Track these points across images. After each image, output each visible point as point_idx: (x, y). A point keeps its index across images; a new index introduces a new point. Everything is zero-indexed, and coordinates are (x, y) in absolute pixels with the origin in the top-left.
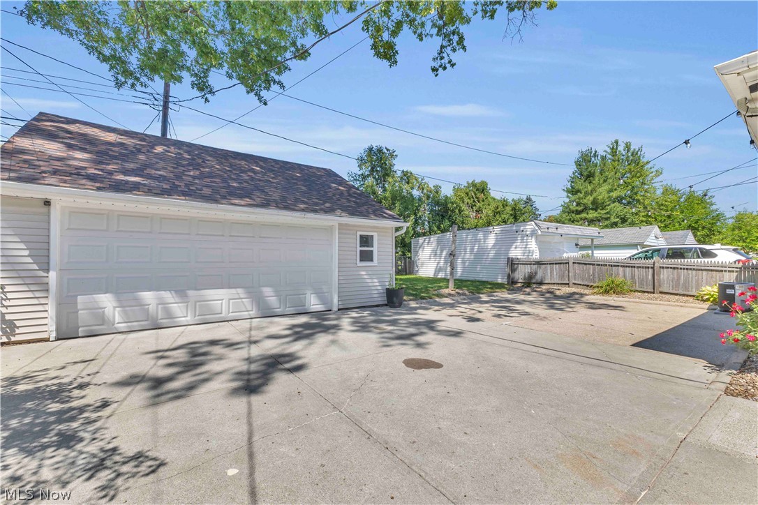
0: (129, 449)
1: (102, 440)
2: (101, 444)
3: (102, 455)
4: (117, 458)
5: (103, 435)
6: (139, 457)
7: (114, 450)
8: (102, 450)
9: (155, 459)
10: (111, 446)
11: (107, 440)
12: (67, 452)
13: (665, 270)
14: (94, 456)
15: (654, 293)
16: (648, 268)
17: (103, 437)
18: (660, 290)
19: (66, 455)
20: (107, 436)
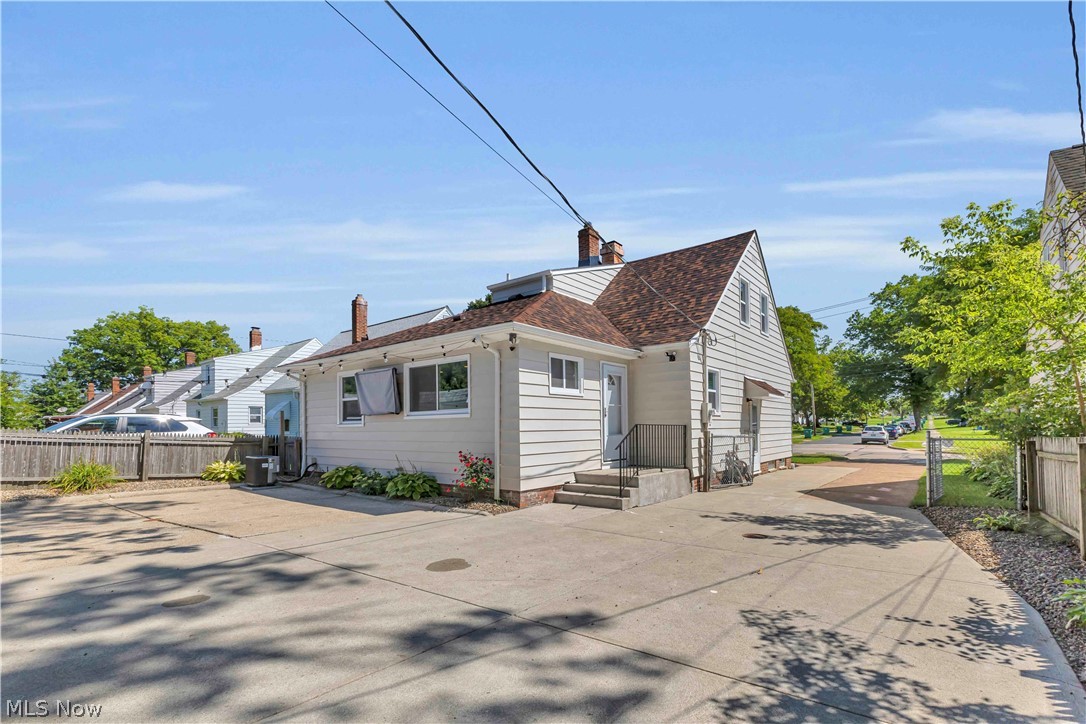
0: (754, 634)
1: (768, 652)
2: (771, 649)
3: (776, 639)
4: (766, 631)
5: (764, 657)
6: (752, 623)
7: (764, 638)
8: (773, 642)
9: (744, 616)
10: (765, 642)
11: (765, 649)
12: (803, 657)
13: (155, 448)
14: (782, 641)
15: (140, 480)
16: (132, 445)
17: (766, 655)
18: (150, 475)
19: (805, 654)
20: (762, 654)
